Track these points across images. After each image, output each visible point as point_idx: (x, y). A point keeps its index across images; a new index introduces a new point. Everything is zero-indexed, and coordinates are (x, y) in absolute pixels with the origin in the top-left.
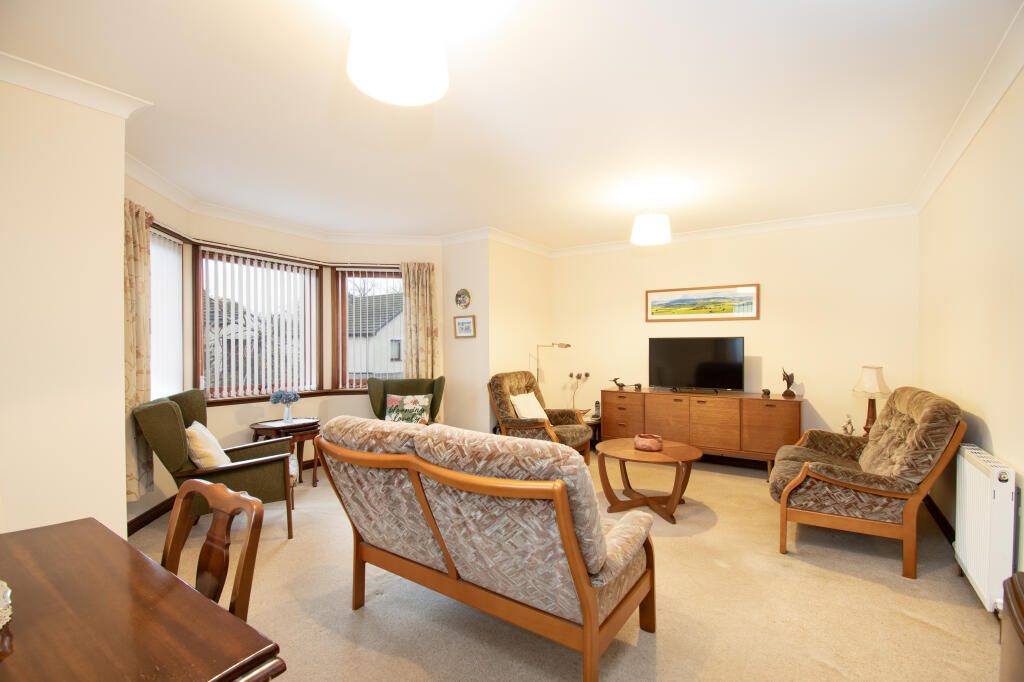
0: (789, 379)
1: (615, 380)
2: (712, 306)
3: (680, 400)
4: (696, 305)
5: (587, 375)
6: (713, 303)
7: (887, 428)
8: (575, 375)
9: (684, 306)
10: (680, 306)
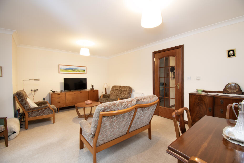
0: (93, 86)
1: (52, 90)
2: (77, 71)
3: (76, 93)
4: (73, 70)
5: (37, 90)
6: (77, 70)
7: (113, 92)
8: (33, 90)
9: (70, 70)
10: (69, 70)
